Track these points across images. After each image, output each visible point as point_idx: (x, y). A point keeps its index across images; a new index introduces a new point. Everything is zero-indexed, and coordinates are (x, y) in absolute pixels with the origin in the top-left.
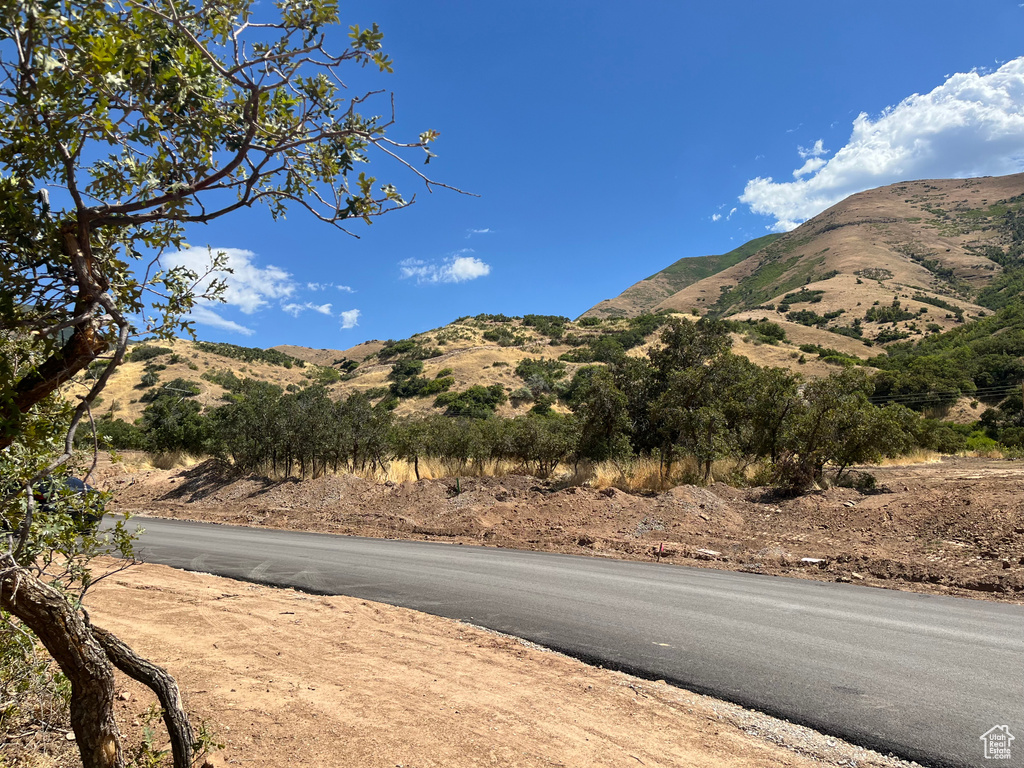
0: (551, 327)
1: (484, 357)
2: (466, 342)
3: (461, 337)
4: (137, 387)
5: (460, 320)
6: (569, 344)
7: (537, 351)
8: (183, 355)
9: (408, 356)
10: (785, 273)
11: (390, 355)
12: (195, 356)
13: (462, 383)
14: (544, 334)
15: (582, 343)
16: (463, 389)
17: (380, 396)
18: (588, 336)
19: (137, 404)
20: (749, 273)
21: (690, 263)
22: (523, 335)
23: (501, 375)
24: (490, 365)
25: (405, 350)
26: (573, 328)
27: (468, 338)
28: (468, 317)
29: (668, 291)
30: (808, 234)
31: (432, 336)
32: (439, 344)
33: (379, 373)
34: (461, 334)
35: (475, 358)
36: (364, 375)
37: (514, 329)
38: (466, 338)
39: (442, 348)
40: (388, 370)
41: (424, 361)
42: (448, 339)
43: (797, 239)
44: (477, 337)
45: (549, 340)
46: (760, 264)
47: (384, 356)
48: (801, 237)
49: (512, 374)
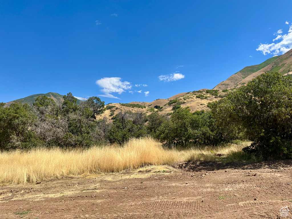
0: (214, 93)
1: (197, 103)
2: (192, 99)
3: (190, 98)
4: (109, 116)
5: (188, 93)
6: (220, 97)
7: (212, 100)
8: (119, 107)
9: (176, 104)
10: (281, 69)
11: (171, 104)
12: (121, 107)
13: (193, 110)
14: (213, 95)
15: (224, 97)
16: (193, 112)
17: (171, 115)
18: (225, 95)
19: (110, 120)
20: (269, 70)
21: (248, 68)
22: (207, 96)
23: (203, 107)
24: (200, 105)
25: (175, 102)
26: (221, 93)
27: (192, 98)
28: (190, 92)
29: (242, 77)
30: (288, 56)
31: (182, 98)
32: (184, 100)
33: (169, 109)
34: (190, 97)
35: (195, 103)
36: (165, 110)
37: (204, 94)
38: (191, 98)
39: (185, 101)
40: (171, 108)
41: (181, 105)
42: (187, 98)
43: (284, 58)
44: (194, 97)
45: (214, 97)
46: (272, 67)
47: (170, 104)
48: (285, 57)
49: (206, 107)
